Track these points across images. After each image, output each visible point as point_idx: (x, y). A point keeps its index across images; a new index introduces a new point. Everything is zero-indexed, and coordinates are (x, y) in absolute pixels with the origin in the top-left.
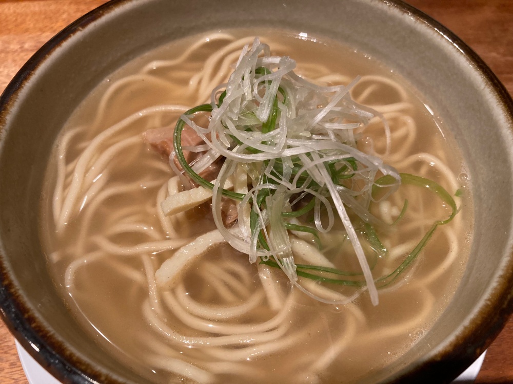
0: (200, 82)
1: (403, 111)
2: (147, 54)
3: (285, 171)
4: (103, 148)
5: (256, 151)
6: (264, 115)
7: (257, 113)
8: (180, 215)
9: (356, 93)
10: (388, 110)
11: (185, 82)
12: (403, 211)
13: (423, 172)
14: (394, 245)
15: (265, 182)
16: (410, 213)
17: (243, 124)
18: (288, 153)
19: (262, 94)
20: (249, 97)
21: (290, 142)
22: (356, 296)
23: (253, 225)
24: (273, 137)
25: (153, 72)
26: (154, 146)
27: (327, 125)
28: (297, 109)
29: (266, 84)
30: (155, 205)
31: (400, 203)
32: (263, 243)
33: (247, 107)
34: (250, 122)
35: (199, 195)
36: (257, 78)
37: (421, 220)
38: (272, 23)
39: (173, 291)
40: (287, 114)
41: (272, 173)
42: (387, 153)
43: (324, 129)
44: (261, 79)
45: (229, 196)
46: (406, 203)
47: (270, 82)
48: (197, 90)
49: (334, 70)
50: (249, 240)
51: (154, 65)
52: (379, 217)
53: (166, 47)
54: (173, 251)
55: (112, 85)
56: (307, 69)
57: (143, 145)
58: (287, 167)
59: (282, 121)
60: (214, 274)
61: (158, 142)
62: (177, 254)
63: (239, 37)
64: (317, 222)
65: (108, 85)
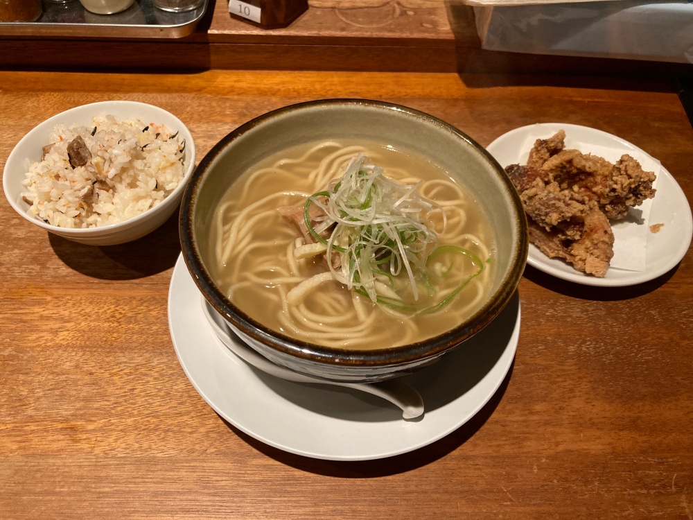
0: (316, 176)
1: (459, 206)
2: (279, 153)
3: (373, 233)
4: (249, 217)
5: (357, 220)
6: (362, 199)
7: (358, 198)
8: (302, 260)
9: (427, 191)
10: (448, 204)
11: (306, 176)
12: (449, 269)
13: (467, 246)
14: (441, 289)
15: (360, 240)
16: (454, 271)
17: (349, 204)
18: (376, 222)
19: (362, 187)
20: (354, 188)
21: (377, 216)
22: (413, 316)
23: (351, 267)
24: (367, 212)
25: (281, 167)
26: (285, 217)
27: (402, 210)
28: (383, 198)
29: (365, 181)
30: (285, 255)
31: (448, 263)
32: (357, 279)
33: (352, 194)
34: (354, 203)
35: (318, 248)
36: (359, 177)
37: (461, 276)
38: (370, 137)
39: (297, 307)
40: (376, 200)
41: (365, 234)
42: (443, 232)
43: (401, 212)
44: (361, 178)
45: (337, 250)
46: (452, 264)
47: (367, 180)
48: (314, 181)
49: (413, 175)
50: (348, 278)
51: (283, 162)
52: (434, 272)
53: (292, 150)
54: (297, 284)
55: (253, 174)
56: (393, 173)
57: (277, 217)
58: (374, 230)
59: (373, 203)
60: (324, 299)
61: (289, 215)
62: (300, 285)
63: (345, 146)
64: (392, 270)
65: (251, 174)
